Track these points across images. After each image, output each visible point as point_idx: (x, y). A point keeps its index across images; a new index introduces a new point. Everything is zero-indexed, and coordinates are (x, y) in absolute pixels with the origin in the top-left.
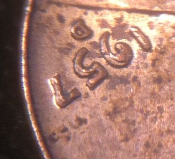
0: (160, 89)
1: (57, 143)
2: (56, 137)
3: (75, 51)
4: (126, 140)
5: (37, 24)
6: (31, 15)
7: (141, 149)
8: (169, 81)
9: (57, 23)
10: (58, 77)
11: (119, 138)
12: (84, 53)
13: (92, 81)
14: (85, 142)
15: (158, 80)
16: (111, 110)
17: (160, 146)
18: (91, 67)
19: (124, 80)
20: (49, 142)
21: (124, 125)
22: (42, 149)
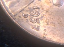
7: (59, 25)
8: (49, 10)
15: (47, 12)
17: (61, 21)
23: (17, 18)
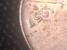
0: (57, 23)
1: (29, 37)
2: (29, 35)
3: (34, 13)
4: (48, 36)
5: (24, 6)
6: (23, 4)
7: (52, 39)
8: (59, 21)
9: (29, 6)
10: (30, 20)
11: (46, 36)
12: (36, 14)
13: (38, 21)
14: (37, 37)
15: (56, 21)
16: (43, 28)
17: (57, 38)
18: (38, 17)
19: (47, 21)
20: (27, 37)
21: (47, 32)
22: (26, 39)
23: (26, 4)
